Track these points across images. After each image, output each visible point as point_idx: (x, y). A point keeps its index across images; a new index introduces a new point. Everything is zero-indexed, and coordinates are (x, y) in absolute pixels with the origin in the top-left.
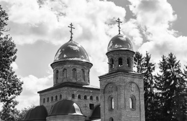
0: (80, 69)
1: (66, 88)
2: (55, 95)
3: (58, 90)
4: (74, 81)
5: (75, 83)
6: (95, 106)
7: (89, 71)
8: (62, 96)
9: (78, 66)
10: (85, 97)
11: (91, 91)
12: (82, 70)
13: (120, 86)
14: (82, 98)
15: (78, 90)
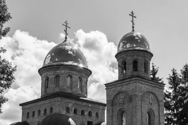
0: (77, 77)
1: (59, 99)
2: (44, 108)
3: (47, 101)
4: (69, 91)
5: (70, 94)
6: (94, 123)
7: (87, 80)
8: (54, 109)
9: (74, 72)
10: (83, 113)
11: (90, 105)
12: (79, 78)
13: (136, 96)
14: (79, 113)
15: (74, 102)
